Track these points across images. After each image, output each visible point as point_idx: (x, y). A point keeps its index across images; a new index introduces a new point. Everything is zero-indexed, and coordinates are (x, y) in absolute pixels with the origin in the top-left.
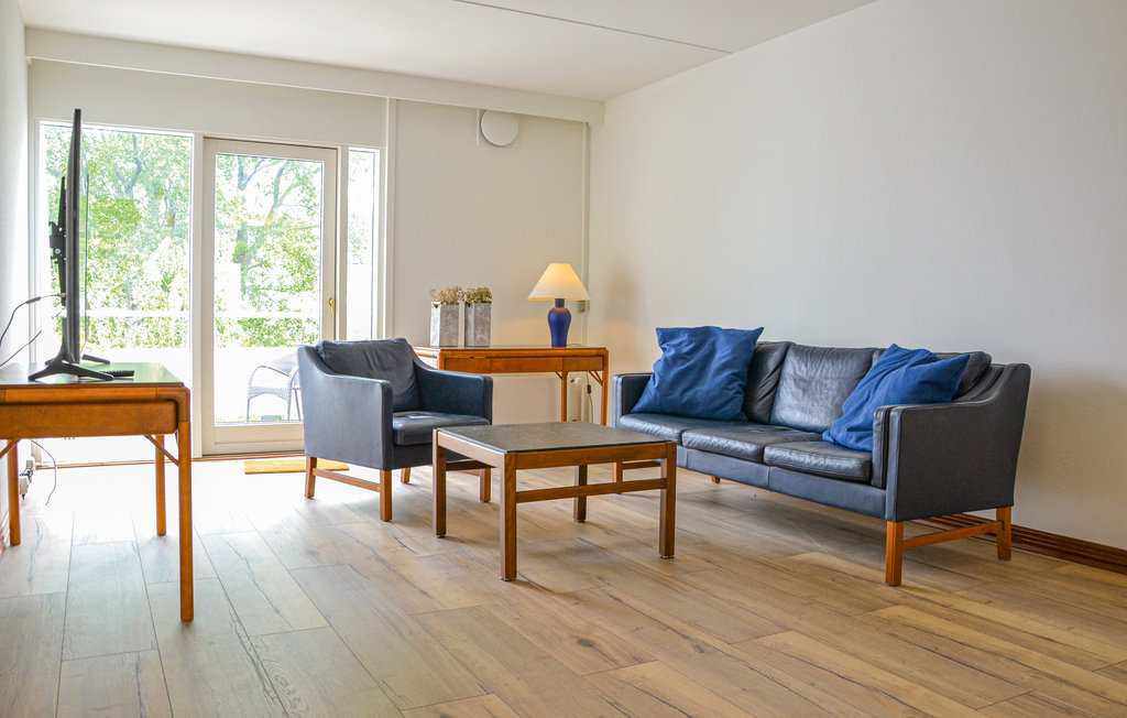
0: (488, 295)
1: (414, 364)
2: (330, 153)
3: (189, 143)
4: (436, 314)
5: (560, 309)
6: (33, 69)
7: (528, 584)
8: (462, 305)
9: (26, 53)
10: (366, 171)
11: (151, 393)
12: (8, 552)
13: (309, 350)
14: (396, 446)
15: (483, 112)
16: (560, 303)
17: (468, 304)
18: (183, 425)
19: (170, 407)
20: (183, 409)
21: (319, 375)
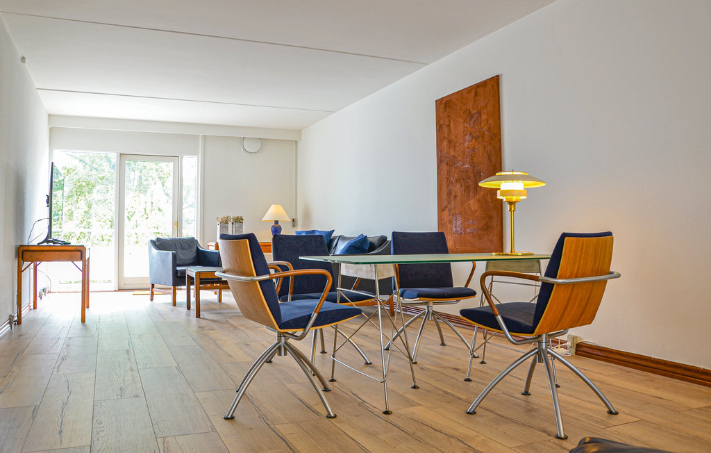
0: (242, 220)
1: (197, 248)
2: (175, 158)
3: (114, 157)
4: (219, 227)
5: (277, 225)
6: (51, 130)
7: (204, 319)
8: (230, 224)
9: (49, 125)
10: (191, 166)
11: (73, 248)
12: (32, 311)
13: (151, 241)
14: (178, 277)
15: (244, 138)
16: (277, 222)
17: (233, 223)
18: (83, 259)
19: (79, 253)
20: (83, 254)
21: (155, 251)
